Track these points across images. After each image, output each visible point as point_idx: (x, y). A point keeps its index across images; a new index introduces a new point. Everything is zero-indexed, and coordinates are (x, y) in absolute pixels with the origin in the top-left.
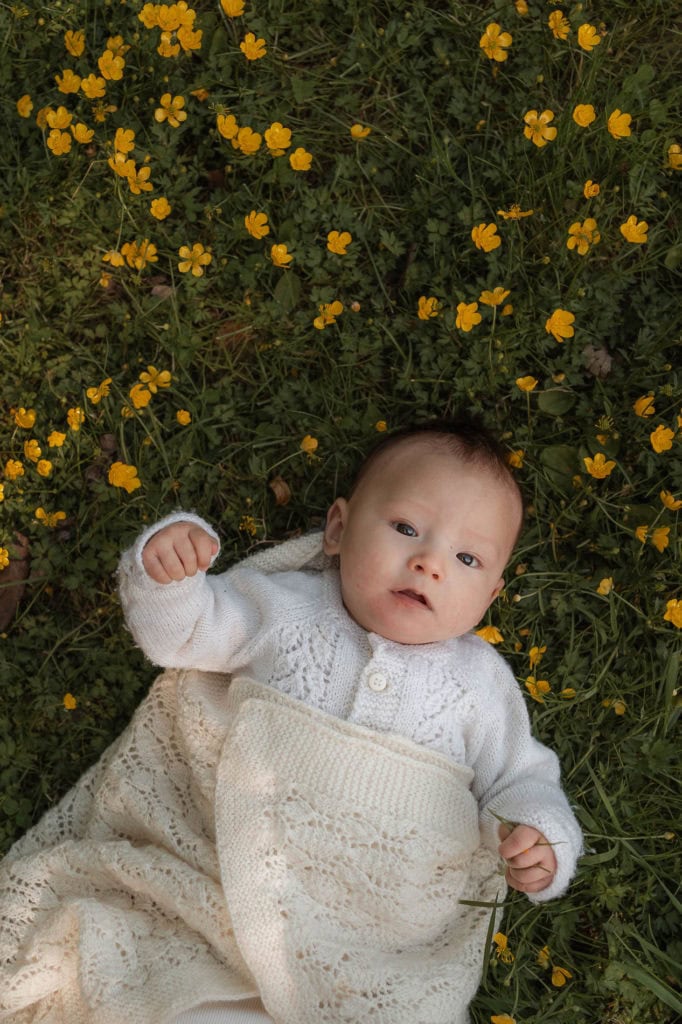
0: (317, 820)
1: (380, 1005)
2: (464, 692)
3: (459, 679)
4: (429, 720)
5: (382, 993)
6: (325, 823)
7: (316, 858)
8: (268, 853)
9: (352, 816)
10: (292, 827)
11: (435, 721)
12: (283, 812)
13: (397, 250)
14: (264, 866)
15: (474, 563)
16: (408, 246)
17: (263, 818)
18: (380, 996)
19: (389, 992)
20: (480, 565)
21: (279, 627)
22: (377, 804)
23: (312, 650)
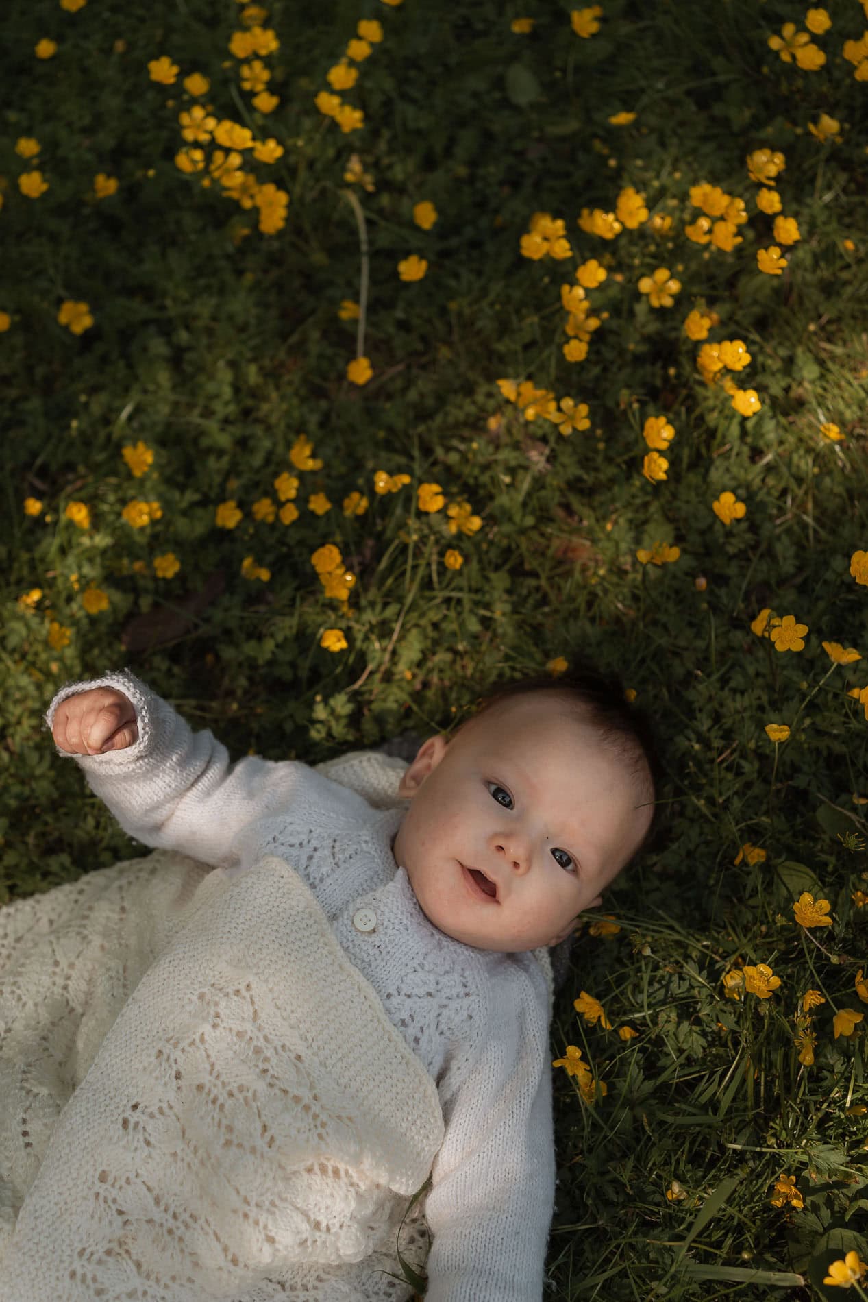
0: (249, 1034)
1: (145, 1293)
2: (467, 994)
3: (470, 979)
4: (403, 997)
5: (157, 1280)
6: (255, 1043)
7: (217, 1077)
8: (168, 1040)
9: (292, 1056)
10: (215, 1026)
11: (408, 1001)
12: (217, 1004)
13: (788, 567)
14: (154, 1052)
15: (570, 867)
16: (800, 569)
17: (194, 998)
18: (152, 1283)
19: (166, 1286)
20: (575, 872)
21: (289, 820)
22: (329, 1062)
23: (310, 858)
